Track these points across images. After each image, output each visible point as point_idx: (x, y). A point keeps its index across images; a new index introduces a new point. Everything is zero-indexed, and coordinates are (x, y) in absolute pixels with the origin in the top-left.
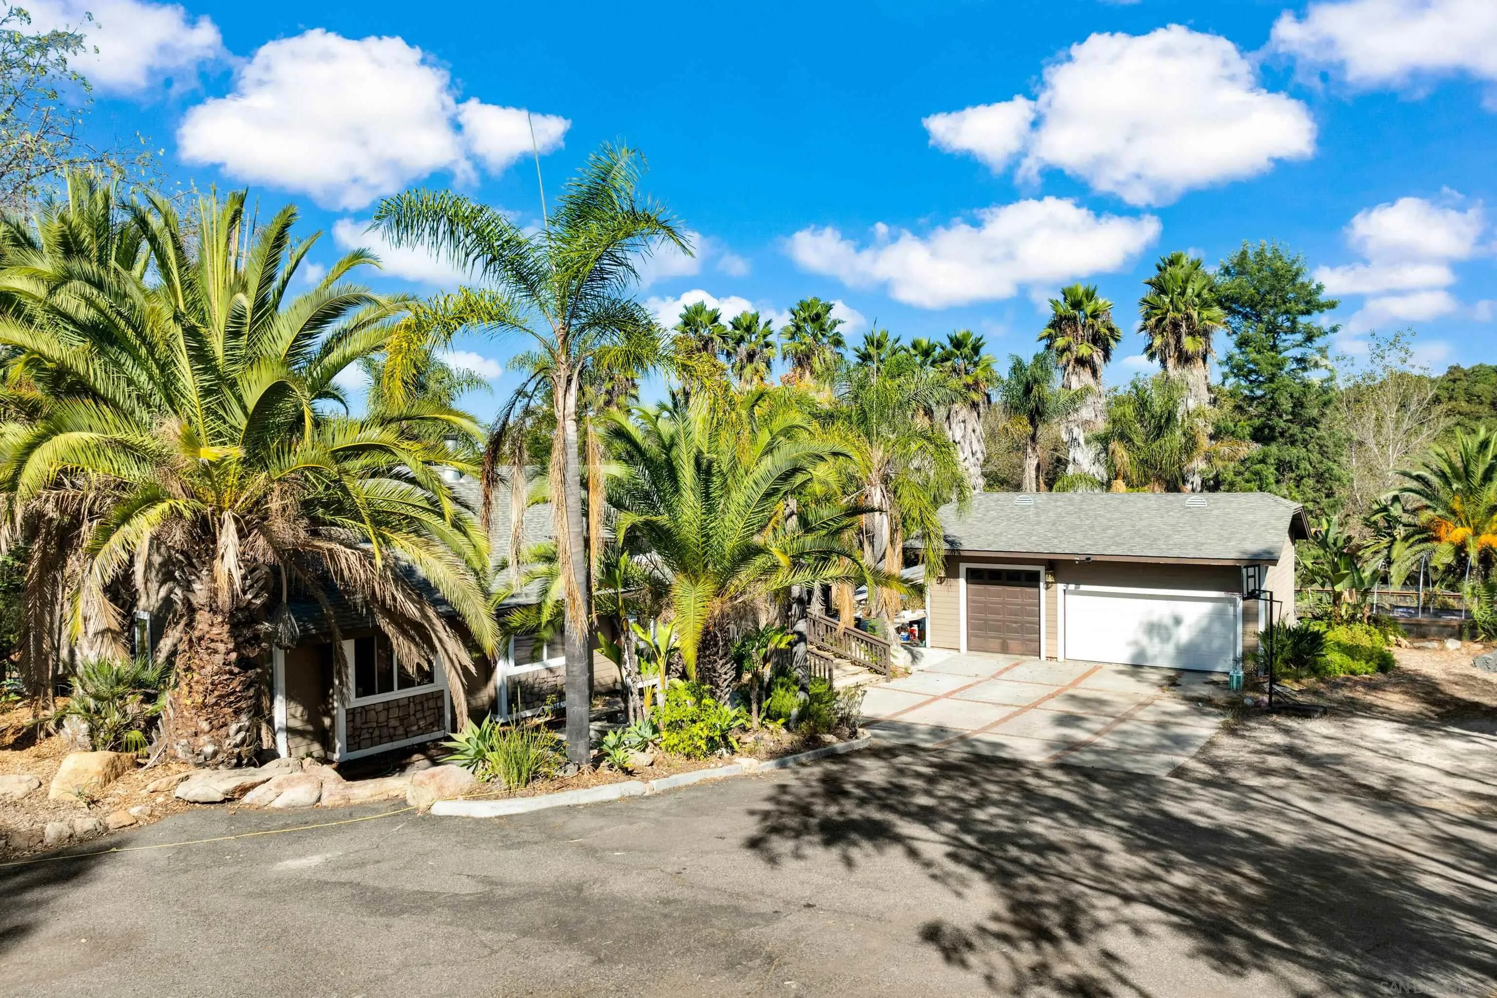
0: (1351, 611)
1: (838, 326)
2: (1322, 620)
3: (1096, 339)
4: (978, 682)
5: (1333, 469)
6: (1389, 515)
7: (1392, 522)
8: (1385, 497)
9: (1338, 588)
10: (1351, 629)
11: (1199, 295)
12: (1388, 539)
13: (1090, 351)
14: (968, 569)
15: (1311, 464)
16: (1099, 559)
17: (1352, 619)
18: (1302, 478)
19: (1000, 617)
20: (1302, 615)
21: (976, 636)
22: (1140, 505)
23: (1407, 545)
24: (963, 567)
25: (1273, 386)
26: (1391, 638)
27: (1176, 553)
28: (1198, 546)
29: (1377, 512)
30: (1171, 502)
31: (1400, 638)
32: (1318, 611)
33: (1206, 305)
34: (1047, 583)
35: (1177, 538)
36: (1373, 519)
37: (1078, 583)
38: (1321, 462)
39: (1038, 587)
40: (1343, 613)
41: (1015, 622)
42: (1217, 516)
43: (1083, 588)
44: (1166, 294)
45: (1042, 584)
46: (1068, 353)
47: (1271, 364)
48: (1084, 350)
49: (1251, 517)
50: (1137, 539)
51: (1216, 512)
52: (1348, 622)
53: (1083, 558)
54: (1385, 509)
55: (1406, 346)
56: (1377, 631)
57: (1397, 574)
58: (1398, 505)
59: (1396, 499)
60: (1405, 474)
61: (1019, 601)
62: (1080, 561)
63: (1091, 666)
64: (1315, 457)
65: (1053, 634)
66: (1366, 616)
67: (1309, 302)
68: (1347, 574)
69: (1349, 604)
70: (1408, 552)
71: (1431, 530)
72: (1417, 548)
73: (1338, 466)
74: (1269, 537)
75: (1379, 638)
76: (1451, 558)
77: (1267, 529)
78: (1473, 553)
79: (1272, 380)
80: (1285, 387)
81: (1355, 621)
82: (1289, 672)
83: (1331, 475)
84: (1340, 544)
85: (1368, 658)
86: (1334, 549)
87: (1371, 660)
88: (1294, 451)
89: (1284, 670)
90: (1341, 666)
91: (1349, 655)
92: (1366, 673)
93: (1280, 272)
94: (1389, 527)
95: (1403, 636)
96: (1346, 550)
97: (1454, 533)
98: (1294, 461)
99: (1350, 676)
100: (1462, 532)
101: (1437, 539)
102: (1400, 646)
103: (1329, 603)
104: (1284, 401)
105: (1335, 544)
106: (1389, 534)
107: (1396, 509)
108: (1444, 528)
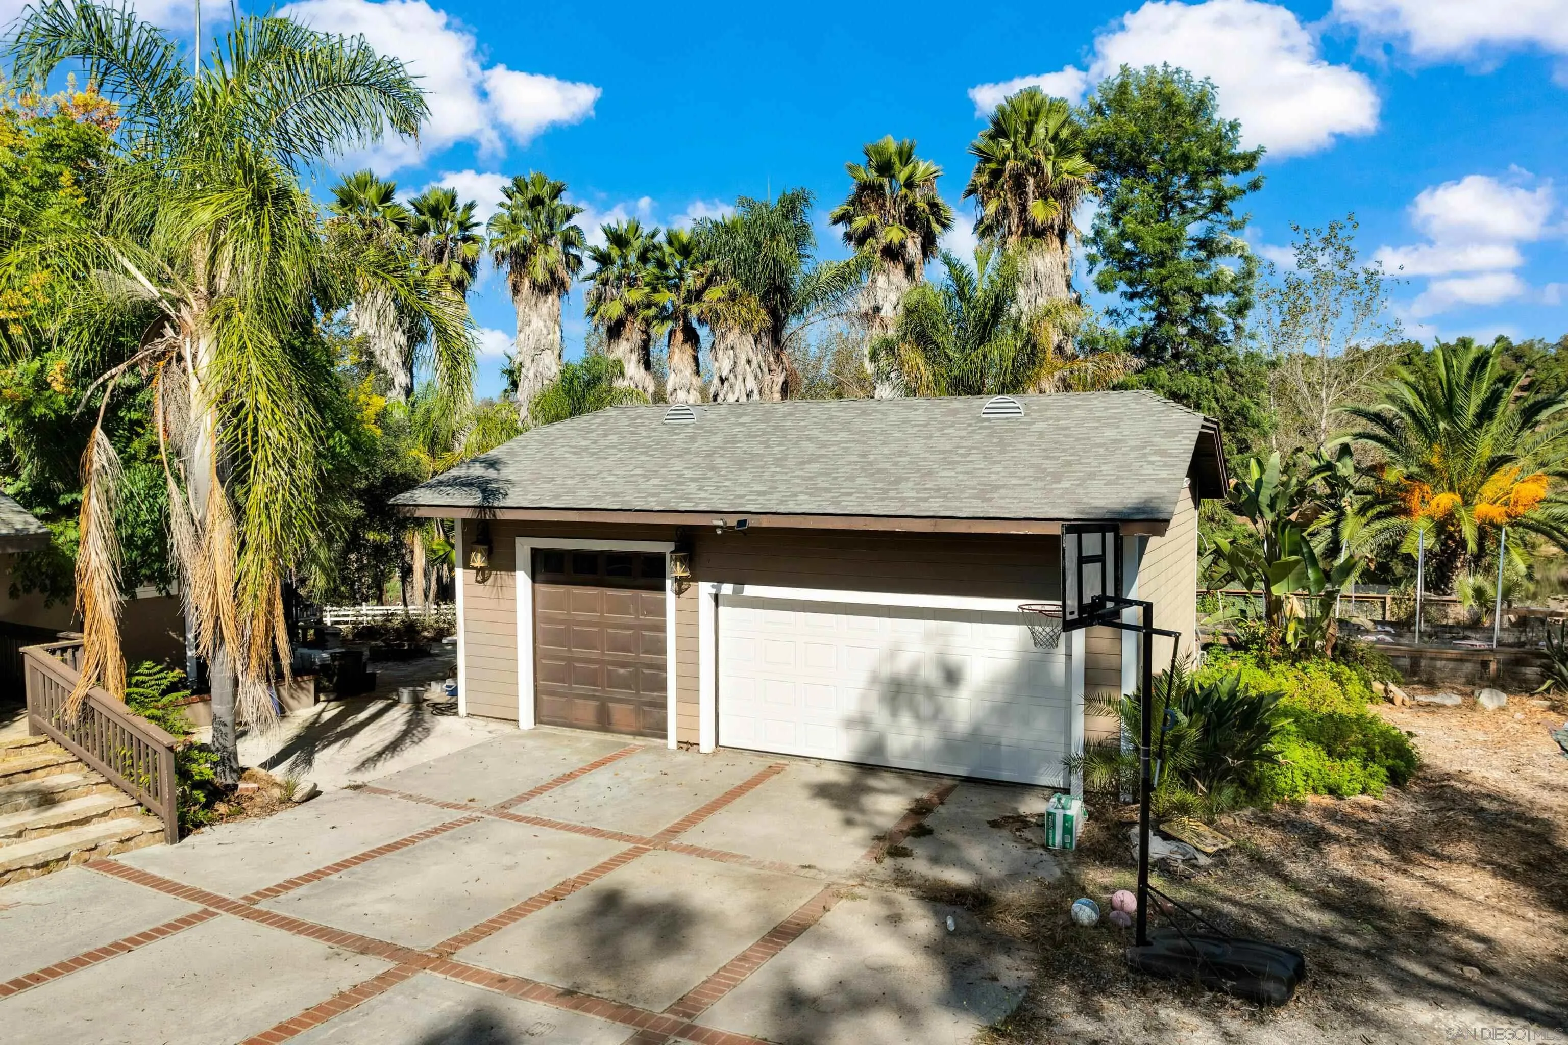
0: (1302, 634)
1: (576, 216)
2: (1247, 650)
3: (911, 219)
4: (468, 820)
5: (1249, 408)
6: (1335, 476)
7: (1336, 483)
9: (1278, 590)
10: (1304, 669)
11: (1055, 138)
12: (1332, 513)
13: (901, 234)
14: (535, 552)
15: (1217, 400)
16: (765, 522)
17: (1306, 651)
19: (594, 653)
20: (1209, 639)
21: (552, 693)
22: (892, 418)
23: (1363, 520)
24: (524, 547)
25: (1164, 272)
26: (1378, 686)
27: (935, 507)
28: (986, 491)
29: (1318, 470)
30: (955, 412)
31: (1392, 687)
32: (1239, 633)
33: (1064, 149)
34: (679, 581)
35: (946, 477)
36: (1312, 481)
37: (740, 581)
38: (1233, 398)
39: (662, 589)
40: (1288, 637)
41: (623, 665)
42: (1041, 434)
43: (750, 590)
44: (1006, 137)
45: (669, 583)
46: (871, 240)
47: (1161, 239)
48: (894, 234)
49: (1110, 433)
50: (860, 481)
51: (1040, 426)
52: (1295, 658)
53: (732, 521)
54: (1329, 467)
55: (1347, 243)
56: (1354, 676)
58: (1347, 461)
59: (1345, 450)
60: (1358, 412)
61: (628, 618)
62: (726, 529)
63: (760, 765)
64: (1224, 389)
65: (689, 693)
66: (1330, 645)
67: (1217, 153)
68: (1297, 562)
69: (1299, 621)
70: (1364, 532)
71: (1398, 498)
72: (1377, 525)
73: (1257, 404)
74: (1148, 470)
75: (1355, 688)
76: (1433, 541)
77: (1145, 455)
78: (1469, 532)
79: (1161, 265)
80: (1182, 272)
81: (1308, 652)
82: (1190, 797)
83: (1245, 418)
84: (1281, 506)
85: (1362, 750)
86: (1270, 517)
87: (1370, 757)
88: (1194, 379)
89: (1179, 795)
90: (1307, 775)
91: (1320, 742)
92: (1364, 791)
93: (1175, 101)
94: (1333, 495)
95: (1397, 683)
96: (1293, 517)
97: (1434, 503)
98: (1193, 395)
99: (1327, 801)
100: (1445, 500)
101: (1407, 512)
102: (1391, 701)
103: (1260, 619)
104: (1178, 298)
105: (1272, 507)
106: (1333, 506)
107: (1345, 466)
108: (1417, 494)
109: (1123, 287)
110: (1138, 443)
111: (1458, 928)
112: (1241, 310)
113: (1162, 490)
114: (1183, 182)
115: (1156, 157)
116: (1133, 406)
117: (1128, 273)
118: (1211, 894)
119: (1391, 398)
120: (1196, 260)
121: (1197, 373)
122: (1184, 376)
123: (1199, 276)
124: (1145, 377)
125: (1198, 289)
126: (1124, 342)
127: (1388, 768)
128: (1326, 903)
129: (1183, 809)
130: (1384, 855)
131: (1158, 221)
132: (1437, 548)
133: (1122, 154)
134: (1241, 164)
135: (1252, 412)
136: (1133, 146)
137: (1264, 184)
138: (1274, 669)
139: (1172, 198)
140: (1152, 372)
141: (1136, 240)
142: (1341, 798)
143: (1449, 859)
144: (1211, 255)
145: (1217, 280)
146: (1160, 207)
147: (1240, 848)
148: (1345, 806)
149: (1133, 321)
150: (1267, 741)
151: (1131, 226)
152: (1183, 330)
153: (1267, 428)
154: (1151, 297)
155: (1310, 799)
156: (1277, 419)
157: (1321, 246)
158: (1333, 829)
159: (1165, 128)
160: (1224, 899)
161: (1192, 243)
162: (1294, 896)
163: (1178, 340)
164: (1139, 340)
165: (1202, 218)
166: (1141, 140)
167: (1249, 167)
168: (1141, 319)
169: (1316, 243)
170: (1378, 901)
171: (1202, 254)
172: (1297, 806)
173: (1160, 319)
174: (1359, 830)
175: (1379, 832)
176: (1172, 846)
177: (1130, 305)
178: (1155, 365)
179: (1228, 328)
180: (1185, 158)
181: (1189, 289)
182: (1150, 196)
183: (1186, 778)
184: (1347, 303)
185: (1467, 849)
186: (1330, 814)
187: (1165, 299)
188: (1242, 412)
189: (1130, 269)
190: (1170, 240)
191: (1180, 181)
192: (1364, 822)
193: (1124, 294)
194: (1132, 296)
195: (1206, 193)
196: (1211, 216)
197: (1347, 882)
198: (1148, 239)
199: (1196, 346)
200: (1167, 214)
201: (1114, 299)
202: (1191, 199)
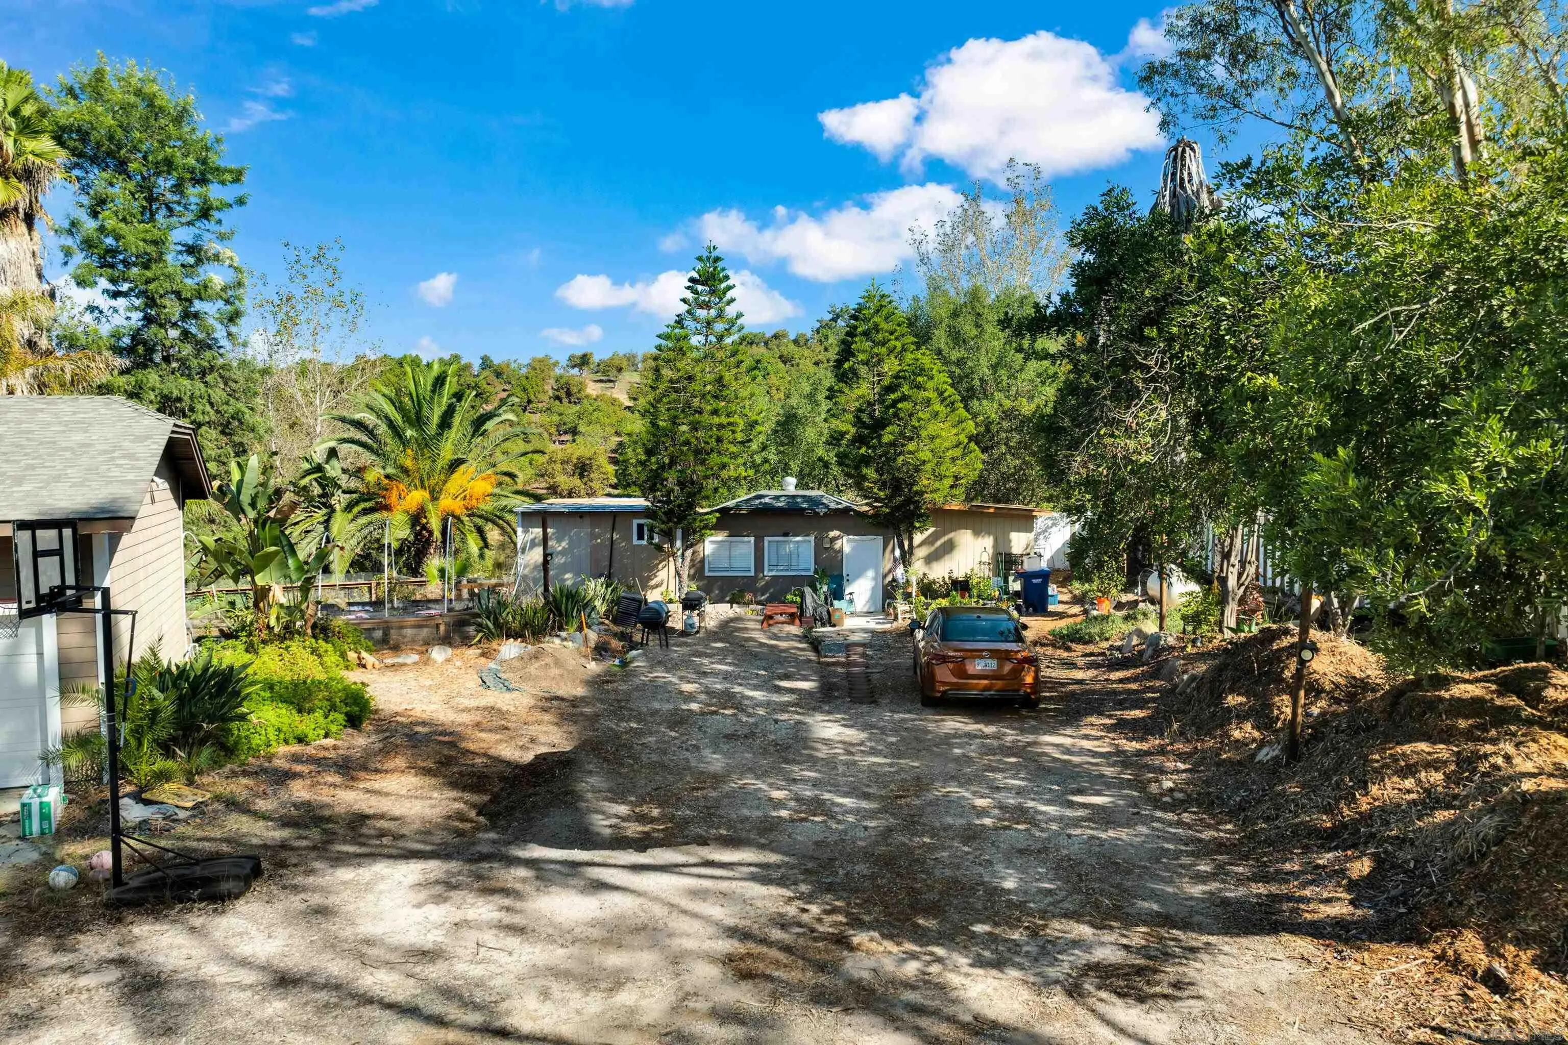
0: (285, 619)
2: (237, 638)
5: (243, 413)
6: (324, 478)
7: (328, 484)
8: (319, 453)
9: (260, 579)
10: (287, 648)
11: (16, 113)
12: (324, 511)
15: (212, 405)
17: (288, 633)
18: (200, 425)
20: (202, 633)
23: (350, 516)
25: (149, 274)
26: (352, 655)
29: (308, 473)
31: (364, 654)
32: (228, 624)
33: (28, 127)
36: (304, 482)
38: (227, 403)
40: (273, 622)
47: (144, 240)
49: (78, 438)
52: (282, 639)
54: (319, 469)
55: (335, 264)
57: (339, 561)
58: (334, 462)
59: (332, 453)
60: (343, 420)
64: (218, 394)
66: (310, 624)
67: (204, 162)
68: (276, 553)
69: (281, 606)
70: (352, 527)
71: (379, 496)
72: (363, 520)
73: (252, 409)
74: (115, 472)
75: (332, 658)
76: (408, 531)
77: (113, 458)
78: (435, 524)
79: (146, 266)
80: (168, 276)
81: (292, 633)
82: (170, 764)
83: (241, 423)
84: (262, 504)
85: (326, 703)
86: (252, 514)
87: (333, 708)
88: (186, 382)
89: (161, 764)
90: (279, 730)
91: (292, 703)
92: (326, 736)
93: (158, 102)
94: (324, 495)
95: (368, 650)
96: (272, 514)
97: (408, 498)
98: (186, 398)
99: (296, 748)
100: (417, 497)
101: (387, 508)
102: (364, 666)
103: (247, 608)
104: (166, 302)
105: (253, 505)
106: (324, 505)
107: (333, 468)
108: (395, 493)
109: (104, 283)
110: (106, 447)
111: (382, 816)
112: (233, 317)
113: (128, 491)
114: (169, 184)
115: (140, 155)
116: (103, 411)
117: (110, 271)
118: (189, 838)
119: (370, 408)
120: (183, 266)
121: (189, 377)
122: (176, 379)
123: (189, 281)
124: (133, 379)
125: (186, 294)
126: (106, 341)
127: (347, 714)
128: (286, 822)
129: (164, 776)
130: (337, 779)
131: (140, 222)
132: (411, 538)
133: (99, 145)
134: (227, 177)
135: (247, 416)
136: (111, 138)
137: (250, 201)
138: (261, 651)
139: (157, 199)
140: (140, 374)
141: (118, 238)
142: (307, 744)
143: (386, 771)
144: (199, 261)
145: (206, 287)
146: (143, 207)
147: (217, 798)
148: (310, 750)
149: (118, 320)
150: (240, 705)
151: (111, 223)
152: (174, 333)
153: (262, 432)
154: (137, 297)
155: (283, 749)
156: (272, 424)
157: (311, 263)
158: (298, 768)
159: (146, 127)
160: (200, 840)
161: (180, 248)
162: (261, 823)
163: (168, 344)
164: (127, 341)
165: (190, 223)
166: (119, 133)
167: (237, 180)
168: (128, 318)
169: (306, 260)
170: (327, 813)
171: (191, 260)
172: (270, 758)
173: (148, 320)
174: (319, 765)
175: (335, 764)
176: (153, 809)
177: (113, 303)
178: (145, 367)
179: (220, 333)
180: (169, 163)
181: (178, 294)
182: (133, 194)
183: (166, 748)
184: (336, 317)
185: (400, 762)
186: (296, 758)
187: (151, 301)
188: (237, 416)
189: (112, 266)
190: (155, 243)
191: (164, 184)
192: (325, 758)
193: (106, 291)
194: (116, 295)
195: (193, 200)
196: (198, 224)
197: (307, 805)
198: (131, 238)
199: (187, 350)
200: (152, 215)
201: (95, 295)
202: (179, 203)
